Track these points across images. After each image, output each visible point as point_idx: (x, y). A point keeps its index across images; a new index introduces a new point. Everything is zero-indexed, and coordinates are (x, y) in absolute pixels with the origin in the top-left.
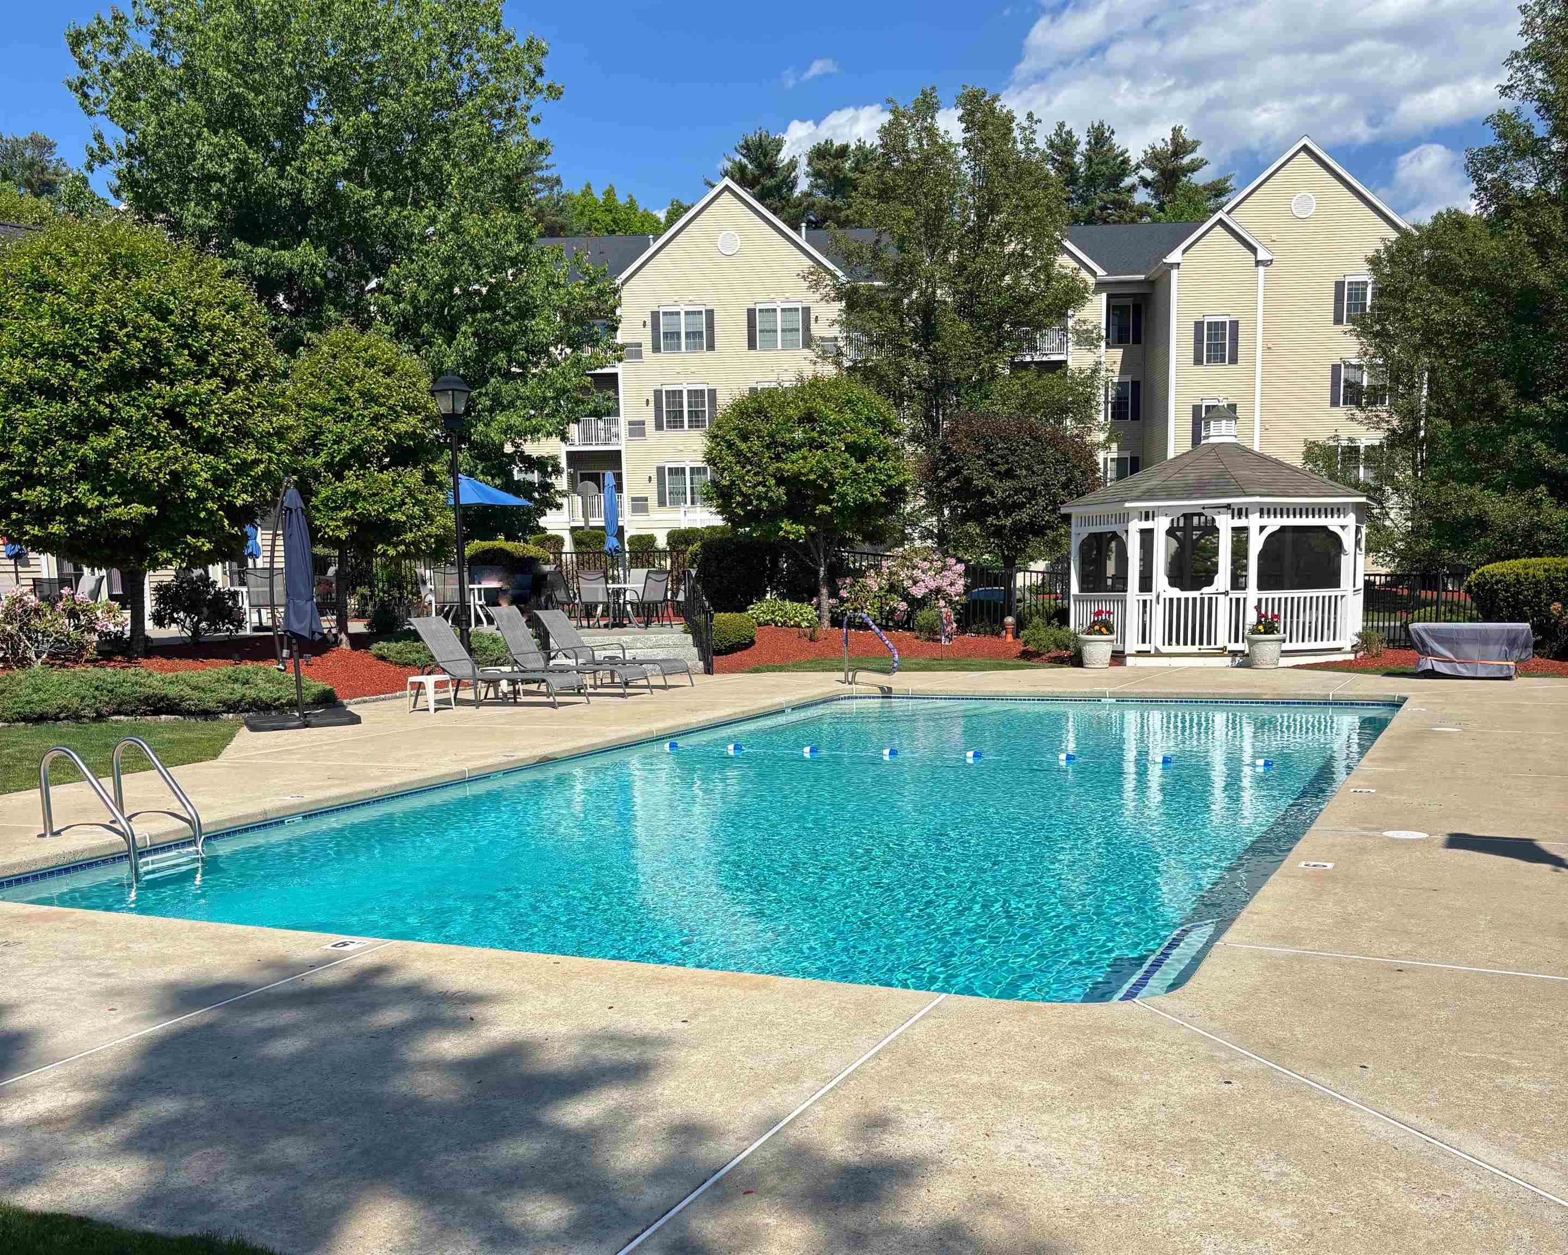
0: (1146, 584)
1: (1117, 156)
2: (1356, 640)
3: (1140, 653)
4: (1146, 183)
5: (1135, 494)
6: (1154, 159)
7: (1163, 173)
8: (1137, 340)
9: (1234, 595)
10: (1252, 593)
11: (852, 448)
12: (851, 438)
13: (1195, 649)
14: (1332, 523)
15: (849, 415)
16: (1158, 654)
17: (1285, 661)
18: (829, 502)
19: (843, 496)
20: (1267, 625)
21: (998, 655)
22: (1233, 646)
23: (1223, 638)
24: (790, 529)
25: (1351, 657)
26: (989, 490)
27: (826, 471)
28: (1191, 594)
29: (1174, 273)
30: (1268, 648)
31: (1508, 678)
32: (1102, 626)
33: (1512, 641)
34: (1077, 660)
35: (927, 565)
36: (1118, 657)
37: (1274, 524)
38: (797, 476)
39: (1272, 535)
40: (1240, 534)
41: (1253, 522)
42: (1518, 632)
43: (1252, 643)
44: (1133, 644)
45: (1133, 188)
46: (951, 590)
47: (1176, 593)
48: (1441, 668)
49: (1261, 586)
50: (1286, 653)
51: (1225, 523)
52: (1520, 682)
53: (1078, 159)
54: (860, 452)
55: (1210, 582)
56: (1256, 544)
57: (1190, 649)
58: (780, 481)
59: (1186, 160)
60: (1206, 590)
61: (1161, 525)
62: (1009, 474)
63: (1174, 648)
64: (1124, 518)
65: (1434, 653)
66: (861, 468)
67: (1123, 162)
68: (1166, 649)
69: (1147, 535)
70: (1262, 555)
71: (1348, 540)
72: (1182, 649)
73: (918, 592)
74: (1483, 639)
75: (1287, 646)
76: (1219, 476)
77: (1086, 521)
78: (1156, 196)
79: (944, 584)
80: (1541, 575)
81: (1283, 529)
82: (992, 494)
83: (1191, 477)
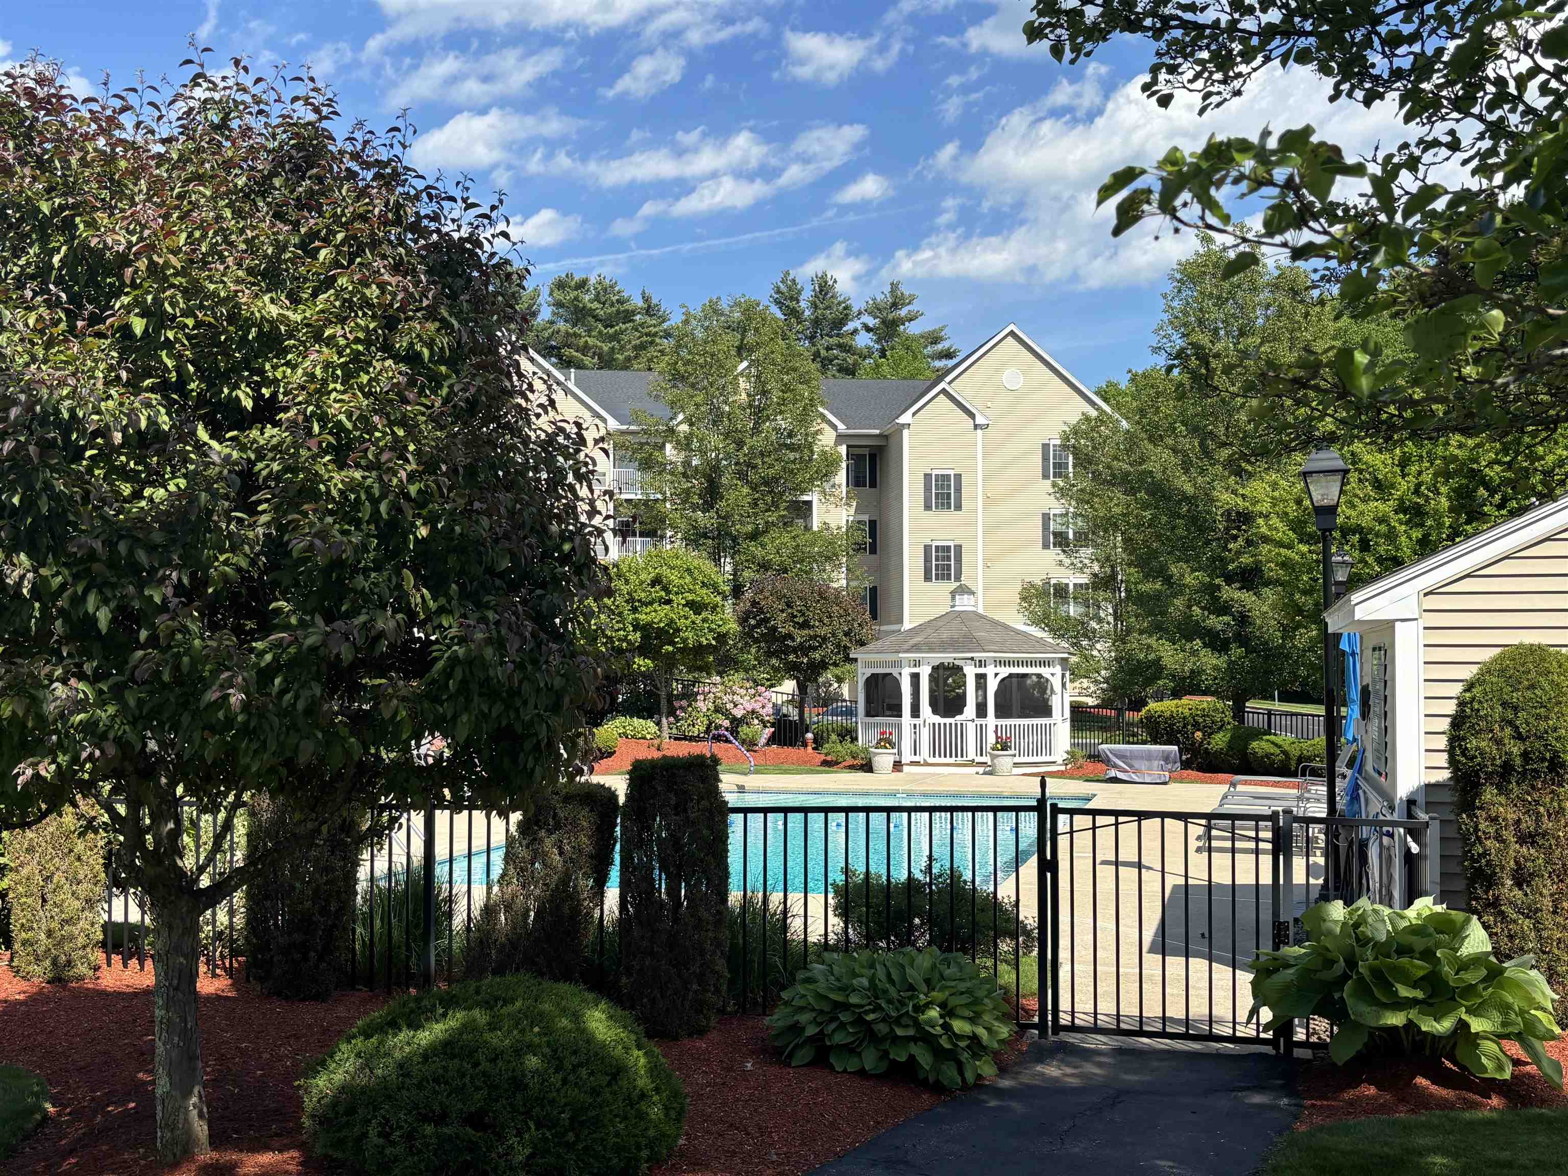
0: (915, 712)
1: (839, 304)
2: (1065, 756)
3: (913, 763)
4: (868, 329)
5: (905, 647)
6: (875, 310)
7: (884, 322)
8: (873, 485)
9: (979, 721)
10: (991, 720)
11: (691, 604)
12: (690, 597)
13: (952, 760)
14: (1045, 671)
15: (688, 579)
16: (926, 764)
17: (1017, 771)
18: (672, 643)
19: (685, 640)
20: (1003, 745)
21: (805, 762)
22: (979, 759)
23: (971, 753)
24: (642, 663)
25: (1063, 768)
26: (790, 636)
27: (672, 621)
28: (948, 721)
29: (906, 432)
30: (1005, 762)
31: (1165, 783)
32: (886, 742)
33: (1166, 758)
34: (868, 767)
35: (743, 692)
36: (898, 766)
37: (1005, 672)
38: (650, 624)
39: (1003, 680)
40: (981, 679)
41: (990, 671)
42: (1171, 752)
43: (993, 757)
44: (907, 757)
45: (855, 331)
46: (763, 712)
47: (937, 719)
48: (1120, 775)
49: (997, 717)
50: (1016, 765)
51: (970, 672)
52: (1173, 786)
53: (803, 304)
54: (696, 607)
55: (961, 712)
56: (992, 686)
57: (948, 760)
58: (636, 627)
59: (903, 312)
60: (958, 717)
61: (925, 672)
62: (805, 625)
63: (937, 760)
64: (898, 664)
65: (1115, 766)
66: (698, 619)
67: (845, 308)
68: (931, 760)
69: (915, 677)
70: (997, 694)
71: (1056, 683)
72: (943, 760)
73: (738, 713)
74: (1149, 757)
75: (1017, 760)
76: (965, 637)
77: (868, 664)
78: (878, 341)
79: (757, 706)
80: (1187, 712)
81: (1011, 675)
82: (793, 640)
83: (945, 635)
